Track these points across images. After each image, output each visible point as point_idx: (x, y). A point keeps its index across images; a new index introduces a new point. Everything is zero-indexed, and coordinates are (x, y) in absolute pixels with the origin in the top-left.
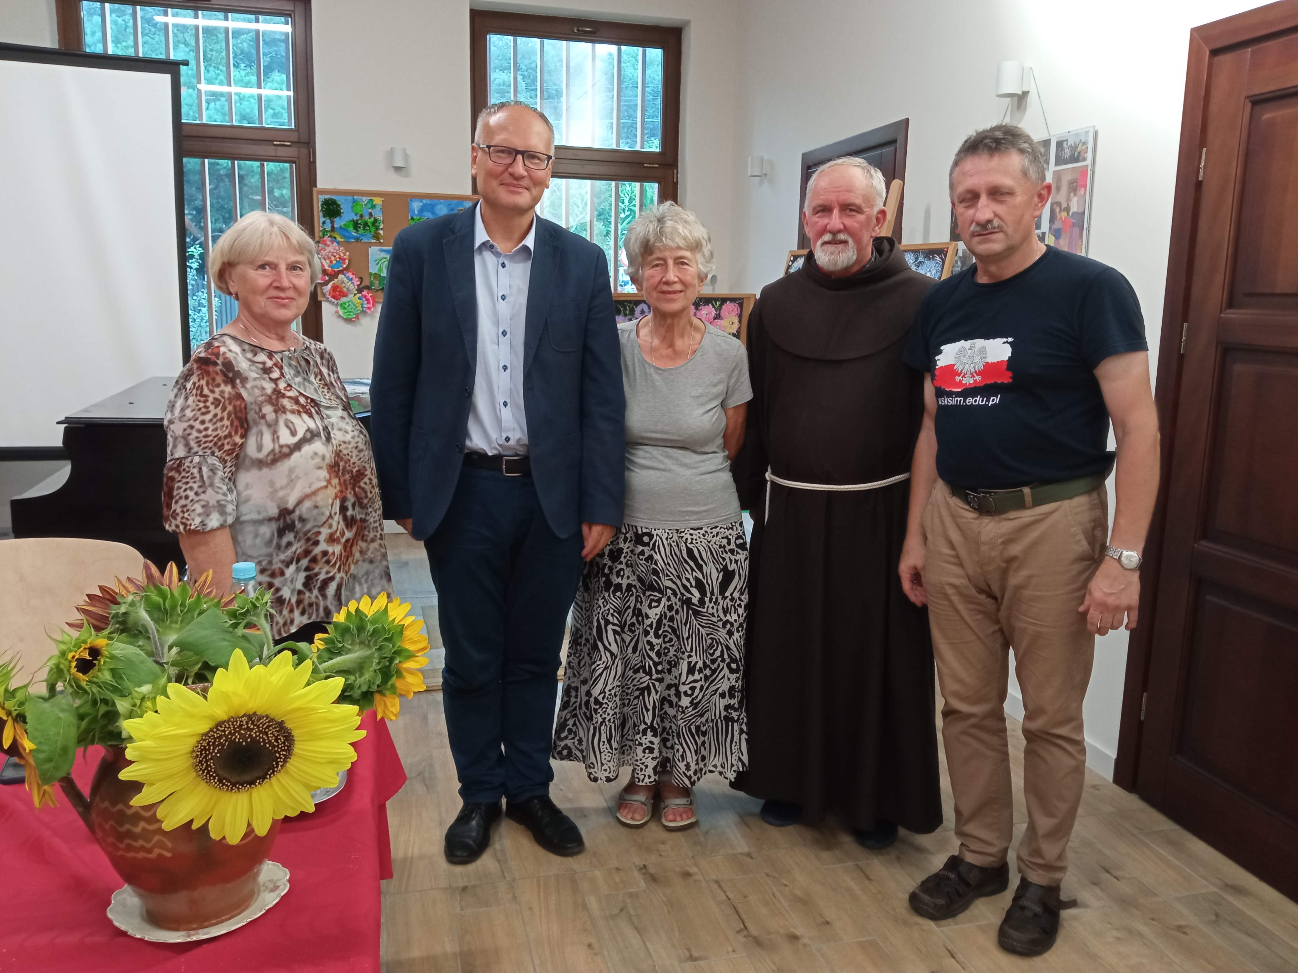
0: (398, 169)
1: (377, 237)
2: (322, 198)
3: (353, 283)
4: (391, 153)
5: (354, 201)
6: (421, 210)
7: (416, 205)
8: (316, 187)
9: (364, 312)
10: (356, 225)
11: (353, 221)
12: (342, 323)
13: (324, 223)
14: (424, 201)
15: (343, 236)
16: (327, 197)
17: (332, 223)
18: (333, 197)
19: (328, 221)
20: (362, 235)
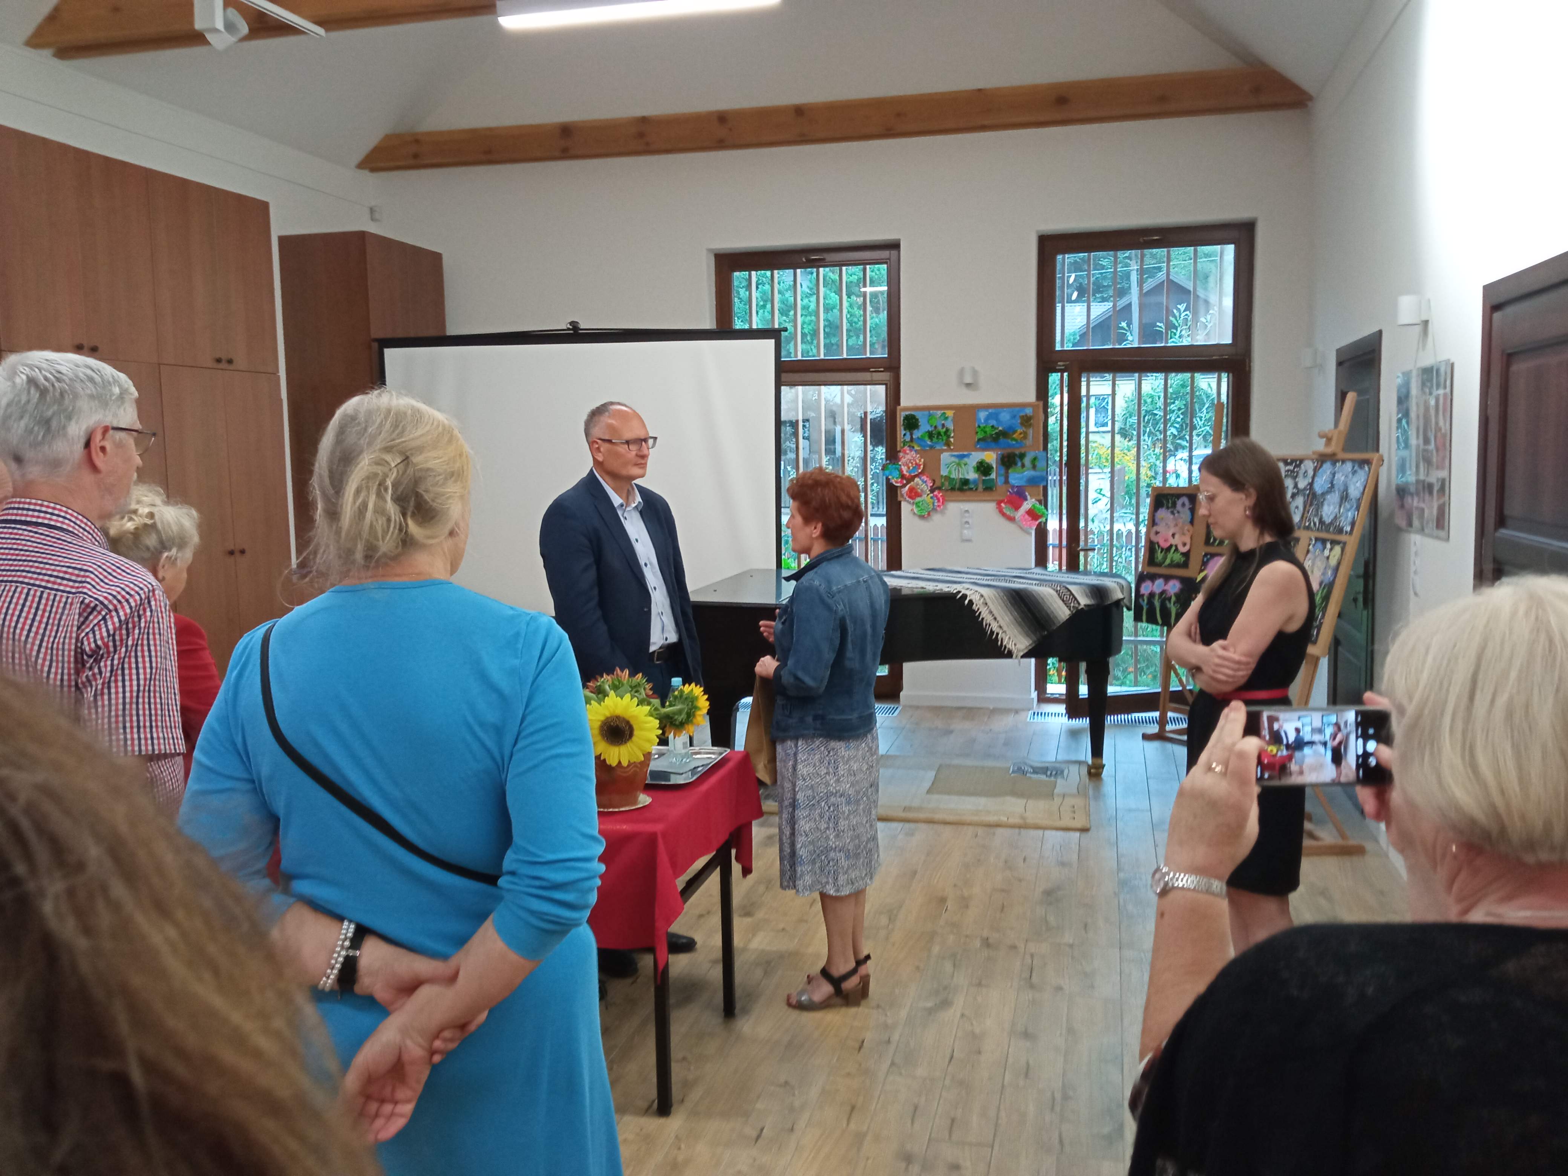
0: (968, 385)
1: (948, 444)
2: (904, 414)
3: (927, 485)
4: (961, 372)
5: (930, 415)
6: (987, 419)
7: (982, 415)
8: (899, 404)
9: (934, 509)
10: (931, 435)
11: (928, 432)
12: (917, 519)
13: (905, 435)
14: (990, 411)
15: (919, 445)
16: (907, 413)
17: (911, 435)
18: (913, 413)
19: (908, 434)
20: (936, 443)
